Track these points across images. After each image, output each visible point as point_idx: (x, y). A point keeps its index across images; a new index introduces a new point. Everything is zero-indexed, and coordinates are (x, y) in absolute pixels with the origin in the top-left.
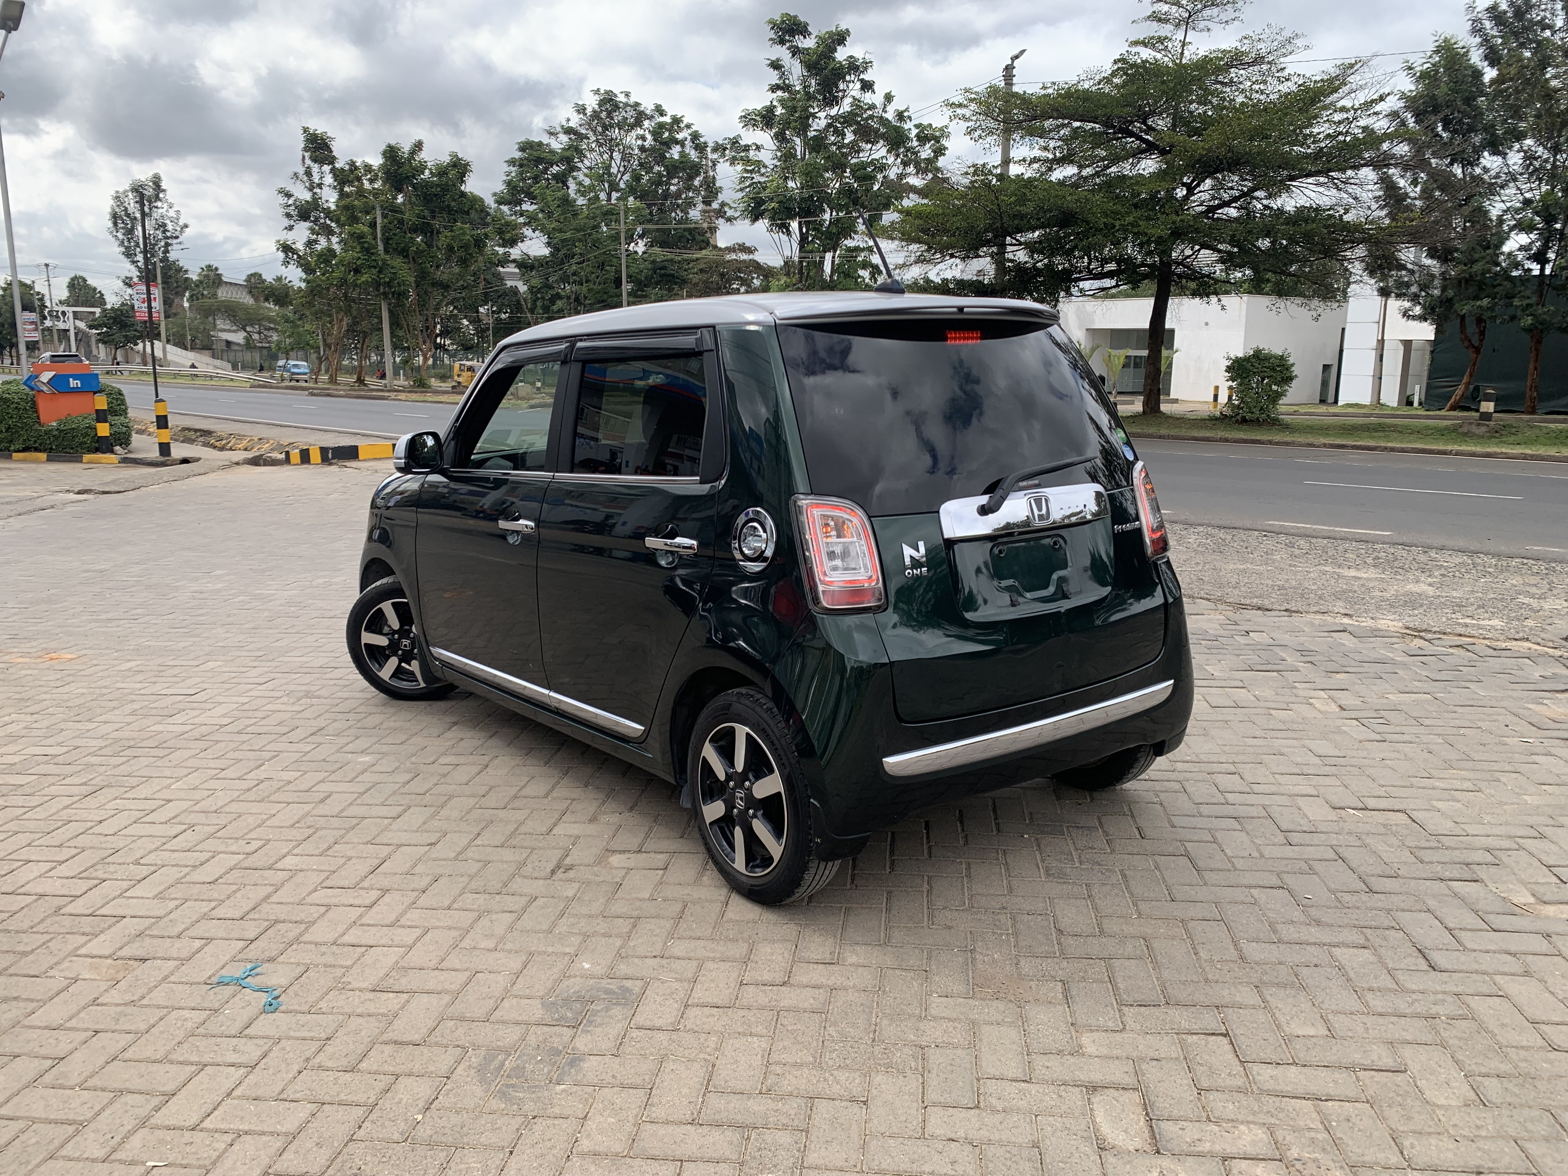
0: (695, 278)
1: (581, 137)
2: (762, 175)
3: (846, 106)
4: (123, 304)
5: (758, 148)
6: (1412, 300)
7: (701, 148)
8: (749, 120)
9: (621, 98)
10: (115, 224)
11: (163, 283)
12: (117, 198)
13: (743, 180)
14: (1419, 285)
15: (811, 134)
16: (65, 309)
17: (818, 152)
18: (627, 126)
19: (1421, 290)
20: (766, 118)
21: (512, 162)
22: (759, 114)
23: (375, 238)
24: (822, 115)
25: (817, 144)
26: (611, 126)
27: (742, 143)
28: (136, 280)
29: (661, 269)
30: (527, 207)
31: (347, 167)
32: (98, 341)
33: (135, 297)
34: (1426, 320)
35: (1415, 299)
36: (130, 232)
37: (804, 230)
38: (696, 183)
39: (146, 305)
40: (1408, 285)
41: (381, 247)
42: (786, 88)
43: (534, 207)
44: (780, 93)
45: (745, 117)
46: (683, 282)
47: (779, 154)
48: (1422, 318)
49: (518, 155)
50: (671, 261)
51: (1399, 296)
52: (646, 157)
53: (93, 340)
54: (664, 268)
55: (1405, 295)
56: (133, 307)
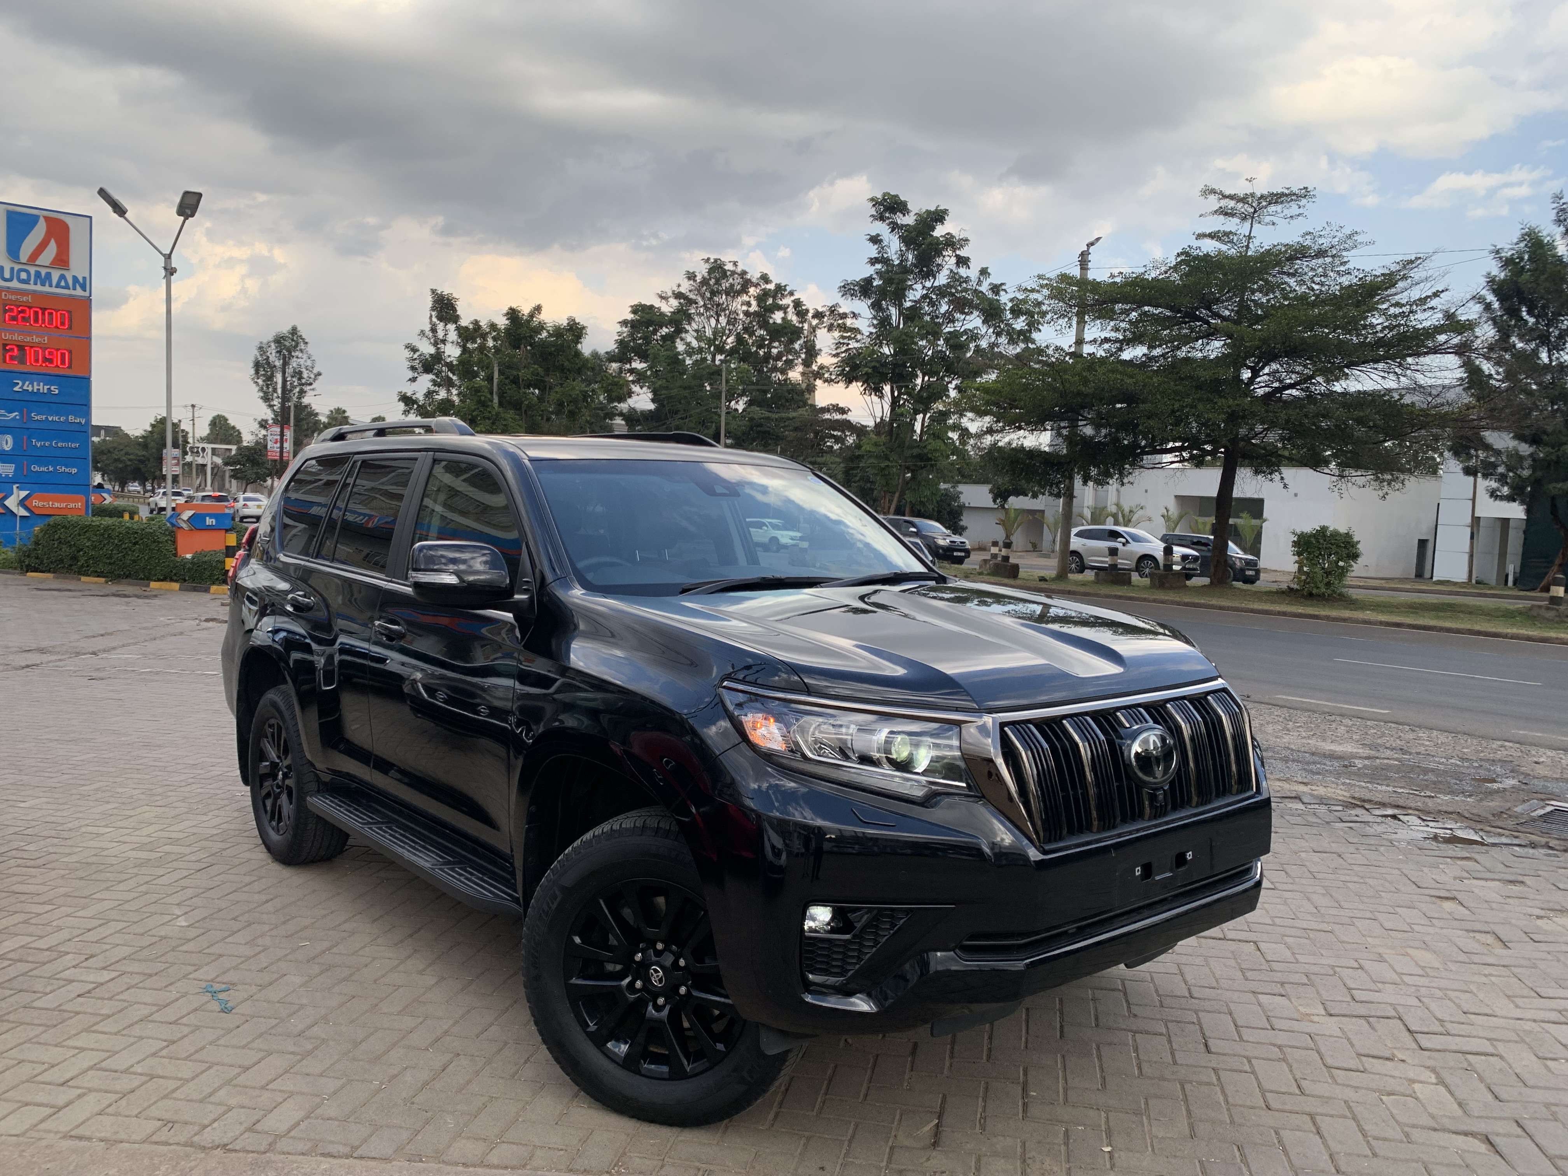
0: (790, 435)
1: (691, 302)
2: (857, 341)
3: (942, 279)
4: (257, 443)
5: (855, 315)
6: (1499, 480)
7: (802, 314)
8: (848, 290)
9: (729, 267)
10: (257, 372)
11: (295, 425)
12: (261, 348)
13: (838, 345)
14: (1507, 466)
15: (908, 304)
16: (205, 445)
17: (912, 321)
18: (732, 293)
19: (1509, 470)
20: (864, 288)
21: (624, 323)
22: (858, 284)
23: (492, 393)
24: (918, 286)
25: (912, 315)
26: (719, 292)
27: (841, 311)
28: (270, 422)
29: (757, 426)
30: (638, 365)
31: (471, 327)
32: (231, 477)
33: (269, 438)
34: (1514, 500)
35: (1502, 480)
36: (269, 378)
37: (896, 394)
38: (797, 346)
39: (278, 445)
40: (1494, 466)
41: (496, 400)
42: (885, 261)
43: (644, 365)
44: (878, 266)
45: (844, 287)
46: (778, 439)
47: (875, 322)
48: (1510, 498)
49: (630, 317)
50: (768, 418)
51: (1485, 476)
52: (751, 322)
53: (227, 475)
54: (761, 425)
55: (1491, 474)
56: (266, 446)
